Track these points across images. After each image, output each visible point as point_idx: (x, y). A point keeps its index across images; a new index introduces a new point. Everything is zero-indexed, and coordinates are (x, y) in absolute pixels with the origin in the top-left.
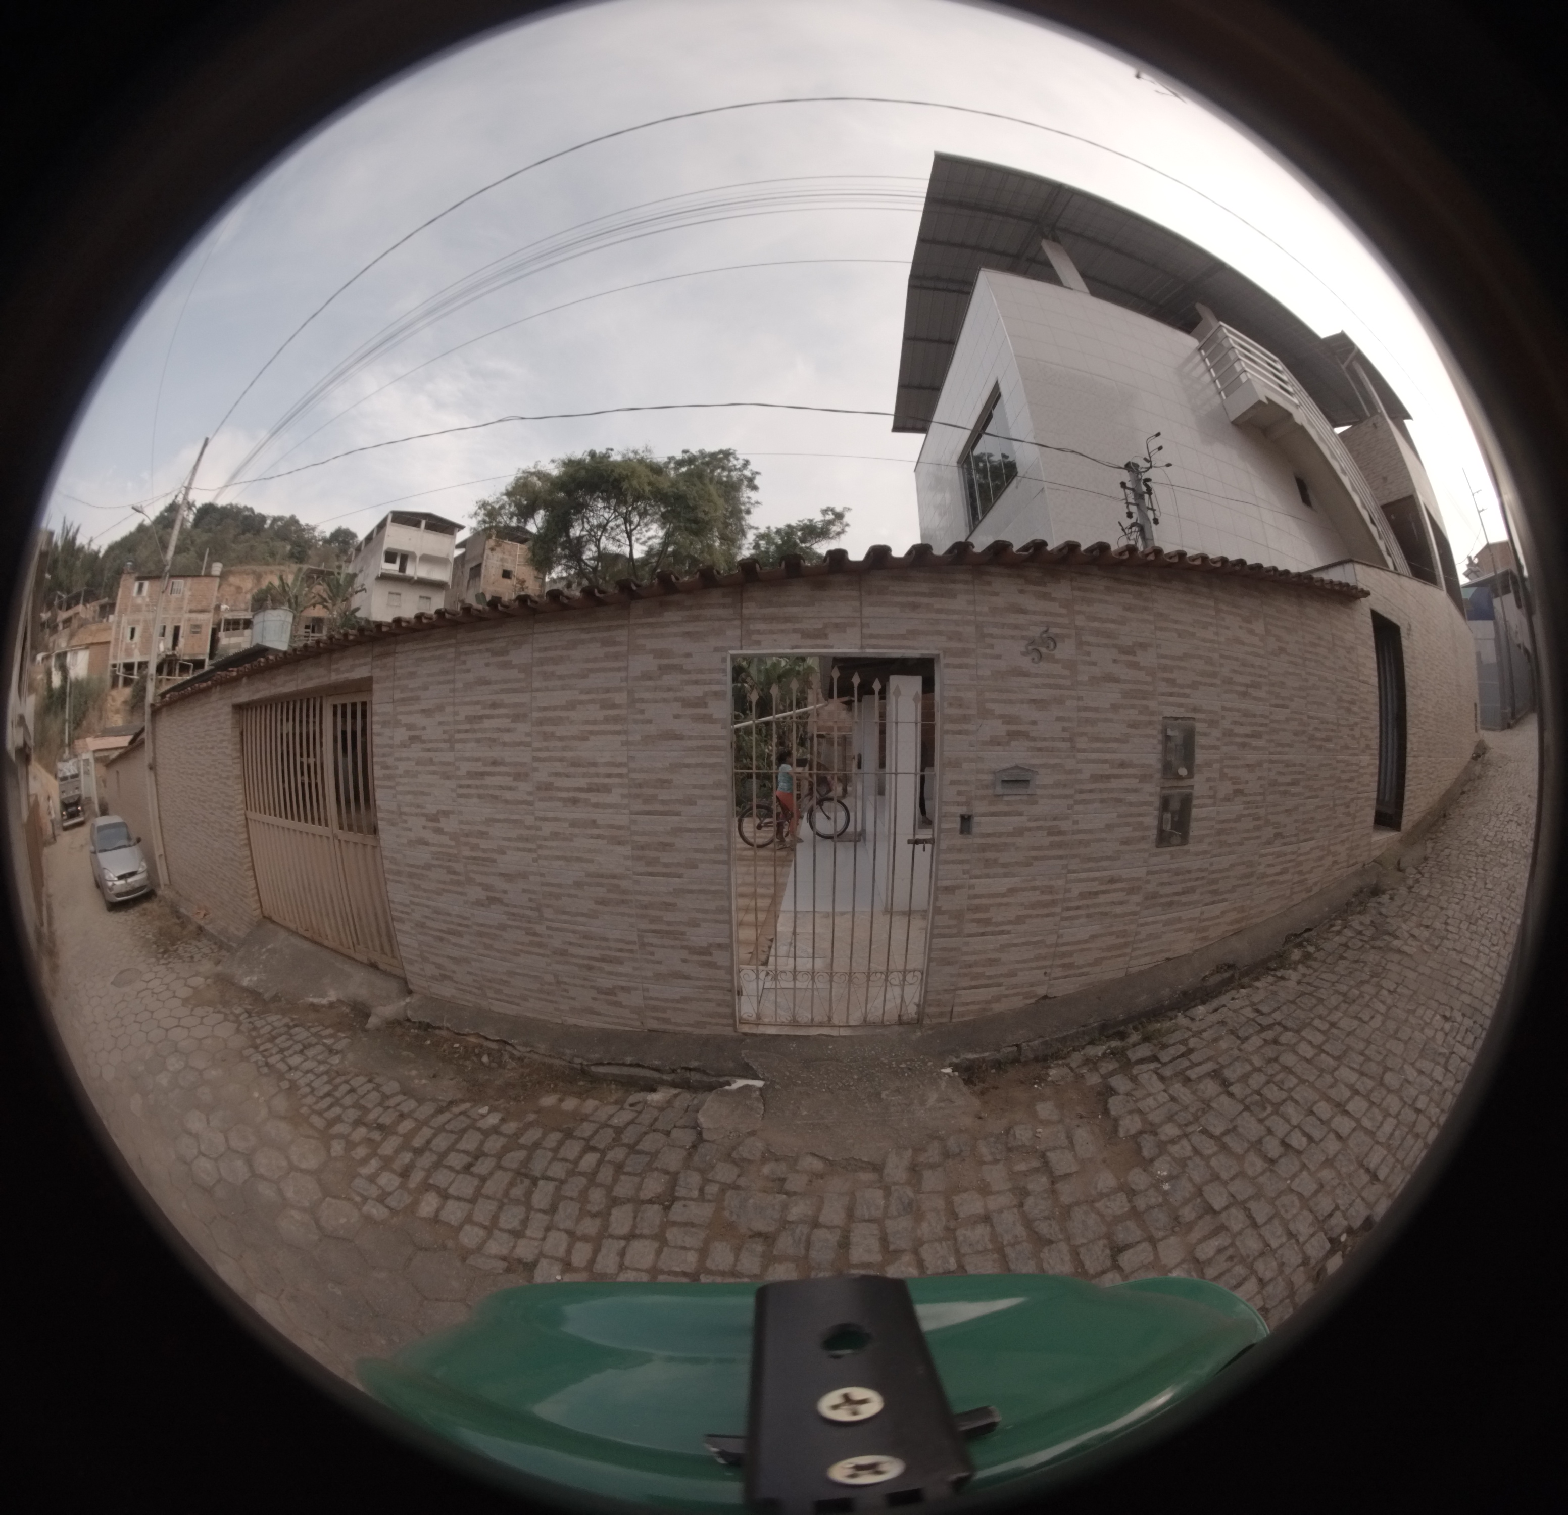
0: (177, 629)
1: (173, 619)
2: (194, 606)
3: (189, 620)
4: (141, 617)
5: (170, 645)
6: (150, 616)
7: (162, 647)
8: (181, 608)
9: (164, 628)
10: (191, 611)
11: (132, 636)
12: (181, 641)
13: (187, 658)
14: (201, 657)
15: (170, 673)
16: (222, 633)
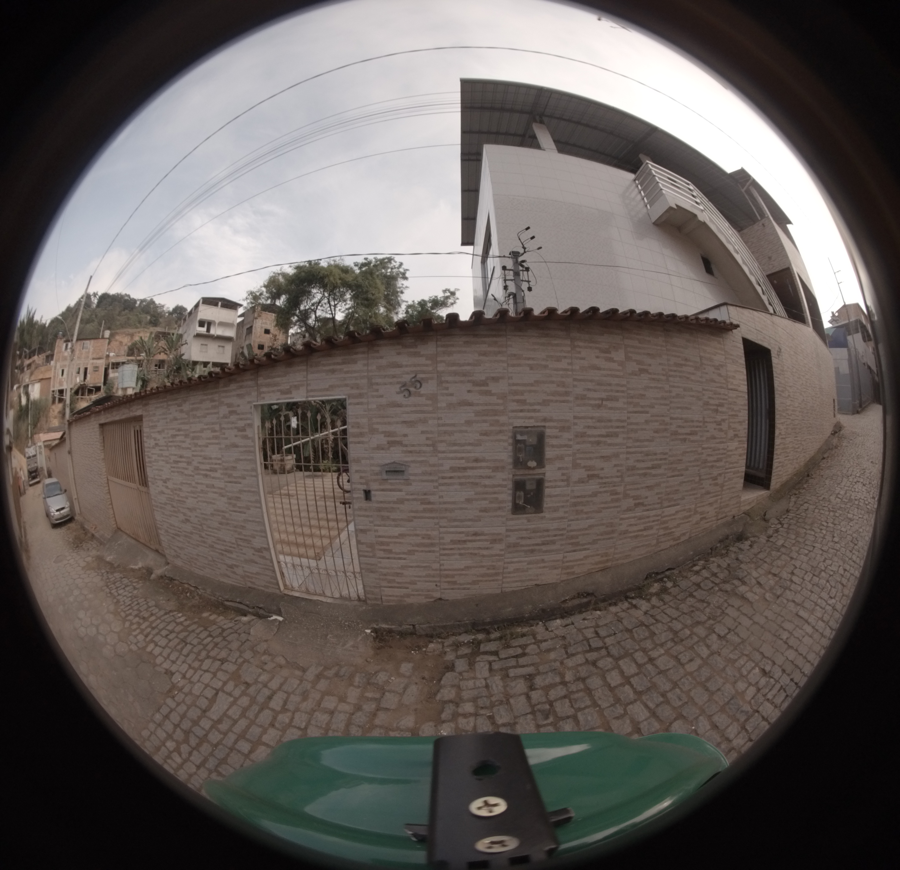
0: (86, 369)
1: (84, 363)
2: (95, 356)
3: (93, 364)
4: (67, 363)
5: (82, 379)
6: (71, 362)
7: (78, 380)
8: (88, 357)
9: (79, 369)
10: (93, 359)
11: (62, 375)
12: (88, 376)
13: (91, 385)
14: (99, 385)
15: (83, 395)
16: (110, 371)
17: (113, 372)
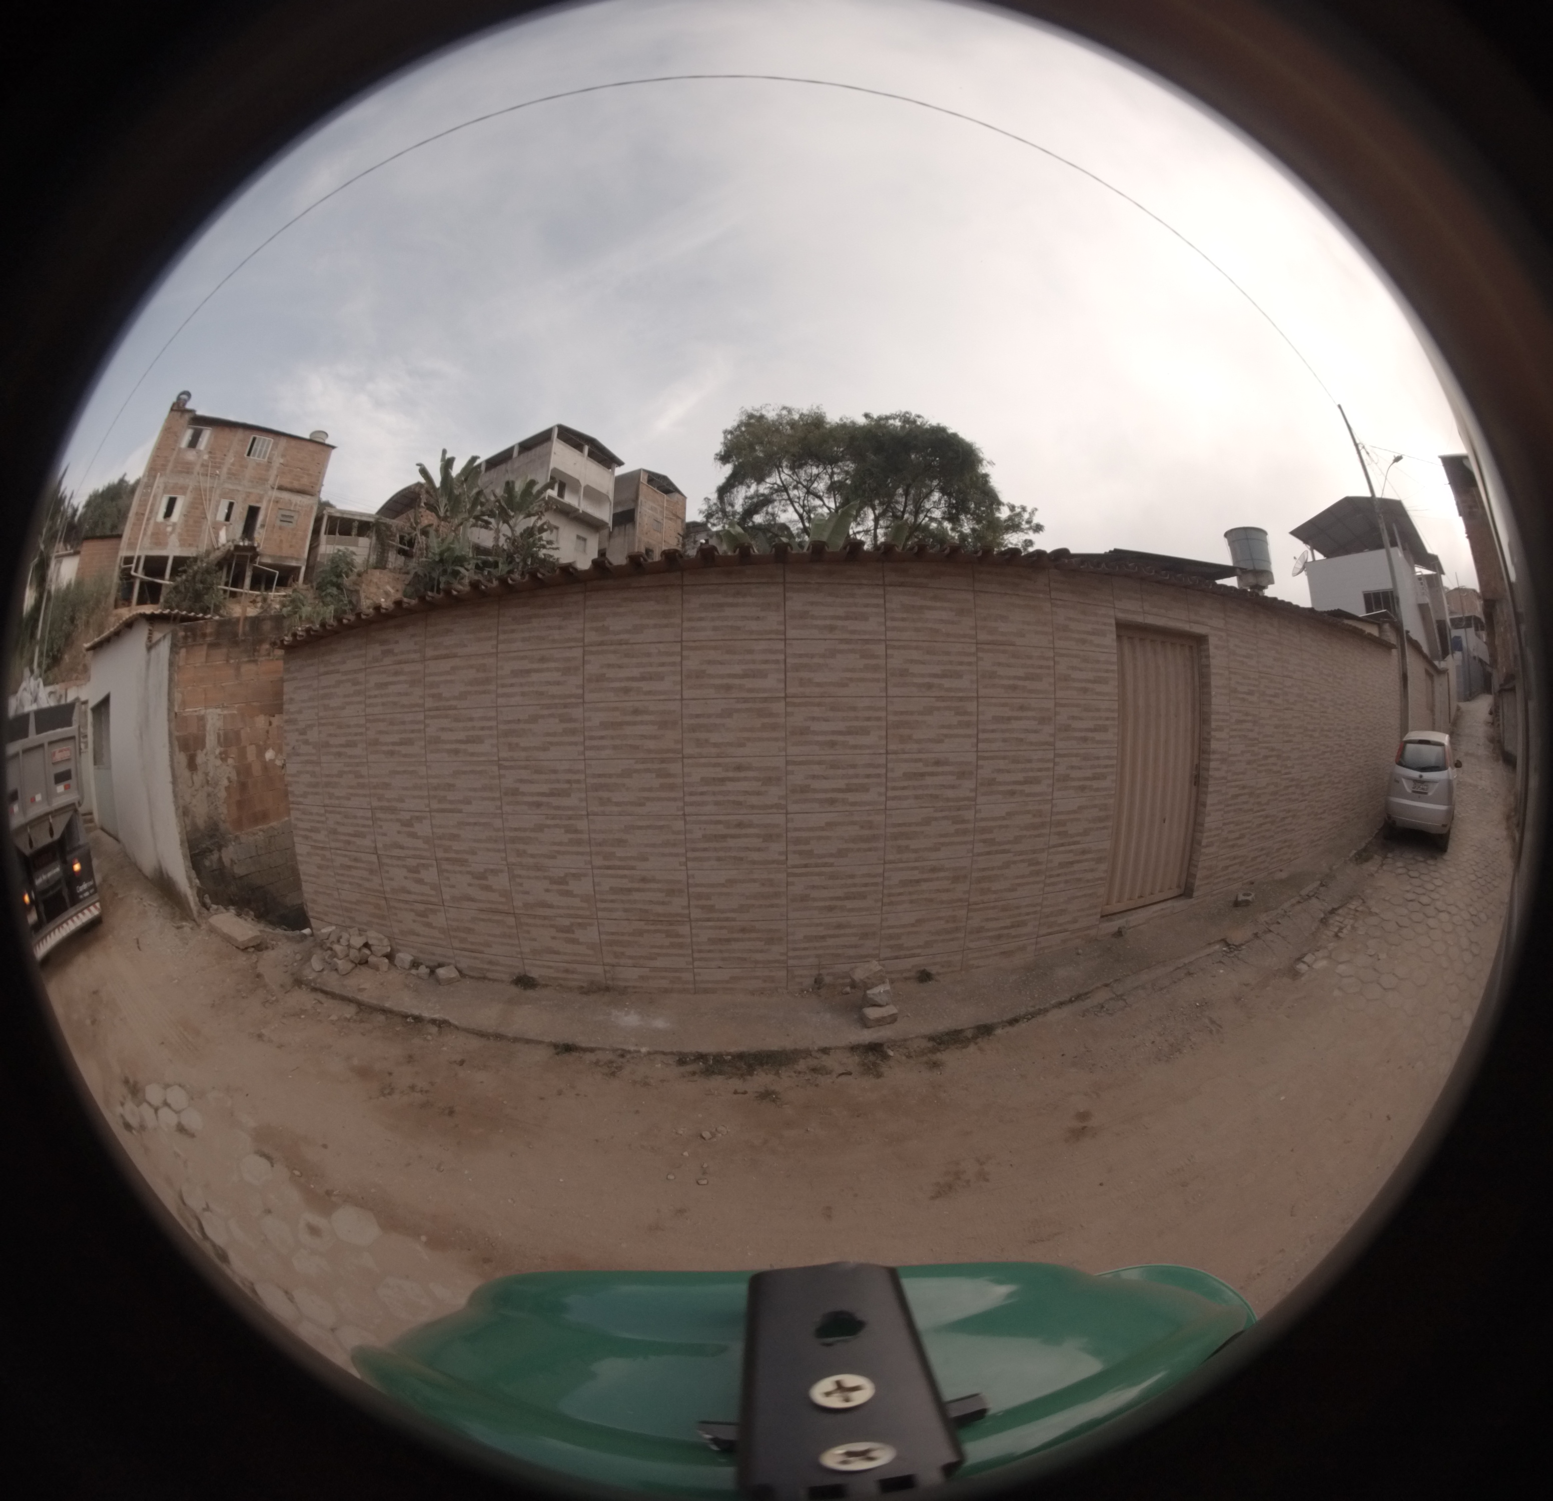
0: (253, 512)
1: (248, 494)
2: (286, 482)
3: (277, 502)
4: (191, 482)
5: (239, 534)
6: (207, 483)
7: (224, 536)
8: (263, 480)
9: (232, 506)
10: (281, 488)
11: (168, 513)
12: (260, 530)
13: (268, 561)
14: (294, 564)
15: (237, 581)
16: (323, 537)
17: (328, 543)
